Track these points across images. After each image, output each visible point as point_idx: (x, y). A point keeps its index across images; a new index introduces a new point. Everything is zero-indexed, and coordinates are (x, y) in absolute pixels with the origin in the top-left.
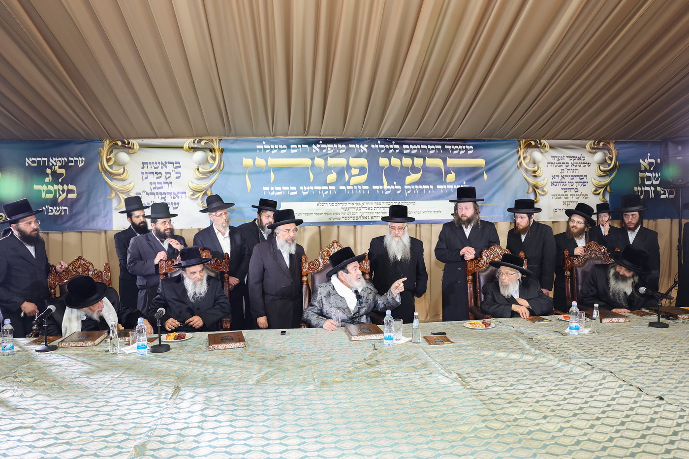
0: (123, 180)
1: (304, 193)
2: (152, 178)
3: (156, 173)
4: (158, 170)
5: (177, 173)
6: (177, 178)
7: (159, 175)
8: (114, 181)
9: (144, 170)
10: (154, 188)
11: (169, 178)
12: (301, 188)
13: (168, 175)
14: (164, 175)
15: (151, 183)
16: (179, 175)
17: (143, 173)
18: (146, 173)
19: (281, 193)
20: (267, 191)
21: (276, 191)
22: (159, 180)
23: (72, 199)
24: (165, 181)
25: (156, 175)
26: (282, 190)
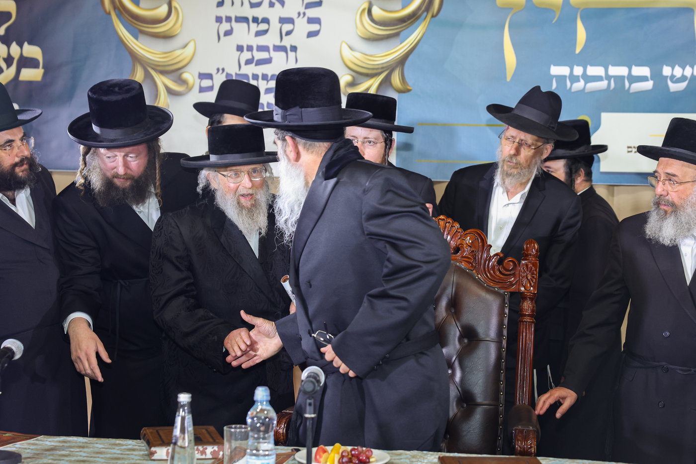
0: (166, 37)
1: (673, 87)
2: (244, 34)
3: (255, 20)
4: (260, 13)
5: (311, 21)
6: (311, 34)
7: (263, 27)
8: (141, 37)
9: (223, 12)
10: (248, 62)
11: (289, 33)
12: (667, 71)
13: (287, 27)
14: (275, 25)
15: (240, 48)
16: (314, 27)
17: (219, 20)
18: (229, 19)
19: (603, 84)
20: (561, 79)
21: (588, 79)
22: (262, 41)
23: (30, 83)
24: (278, 43)
25: (254, 27)
26: (608, 77)
